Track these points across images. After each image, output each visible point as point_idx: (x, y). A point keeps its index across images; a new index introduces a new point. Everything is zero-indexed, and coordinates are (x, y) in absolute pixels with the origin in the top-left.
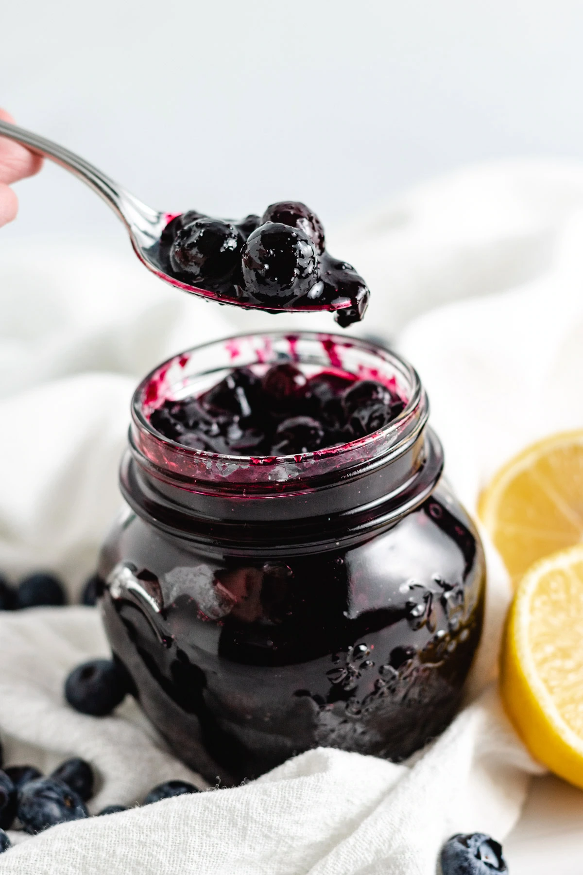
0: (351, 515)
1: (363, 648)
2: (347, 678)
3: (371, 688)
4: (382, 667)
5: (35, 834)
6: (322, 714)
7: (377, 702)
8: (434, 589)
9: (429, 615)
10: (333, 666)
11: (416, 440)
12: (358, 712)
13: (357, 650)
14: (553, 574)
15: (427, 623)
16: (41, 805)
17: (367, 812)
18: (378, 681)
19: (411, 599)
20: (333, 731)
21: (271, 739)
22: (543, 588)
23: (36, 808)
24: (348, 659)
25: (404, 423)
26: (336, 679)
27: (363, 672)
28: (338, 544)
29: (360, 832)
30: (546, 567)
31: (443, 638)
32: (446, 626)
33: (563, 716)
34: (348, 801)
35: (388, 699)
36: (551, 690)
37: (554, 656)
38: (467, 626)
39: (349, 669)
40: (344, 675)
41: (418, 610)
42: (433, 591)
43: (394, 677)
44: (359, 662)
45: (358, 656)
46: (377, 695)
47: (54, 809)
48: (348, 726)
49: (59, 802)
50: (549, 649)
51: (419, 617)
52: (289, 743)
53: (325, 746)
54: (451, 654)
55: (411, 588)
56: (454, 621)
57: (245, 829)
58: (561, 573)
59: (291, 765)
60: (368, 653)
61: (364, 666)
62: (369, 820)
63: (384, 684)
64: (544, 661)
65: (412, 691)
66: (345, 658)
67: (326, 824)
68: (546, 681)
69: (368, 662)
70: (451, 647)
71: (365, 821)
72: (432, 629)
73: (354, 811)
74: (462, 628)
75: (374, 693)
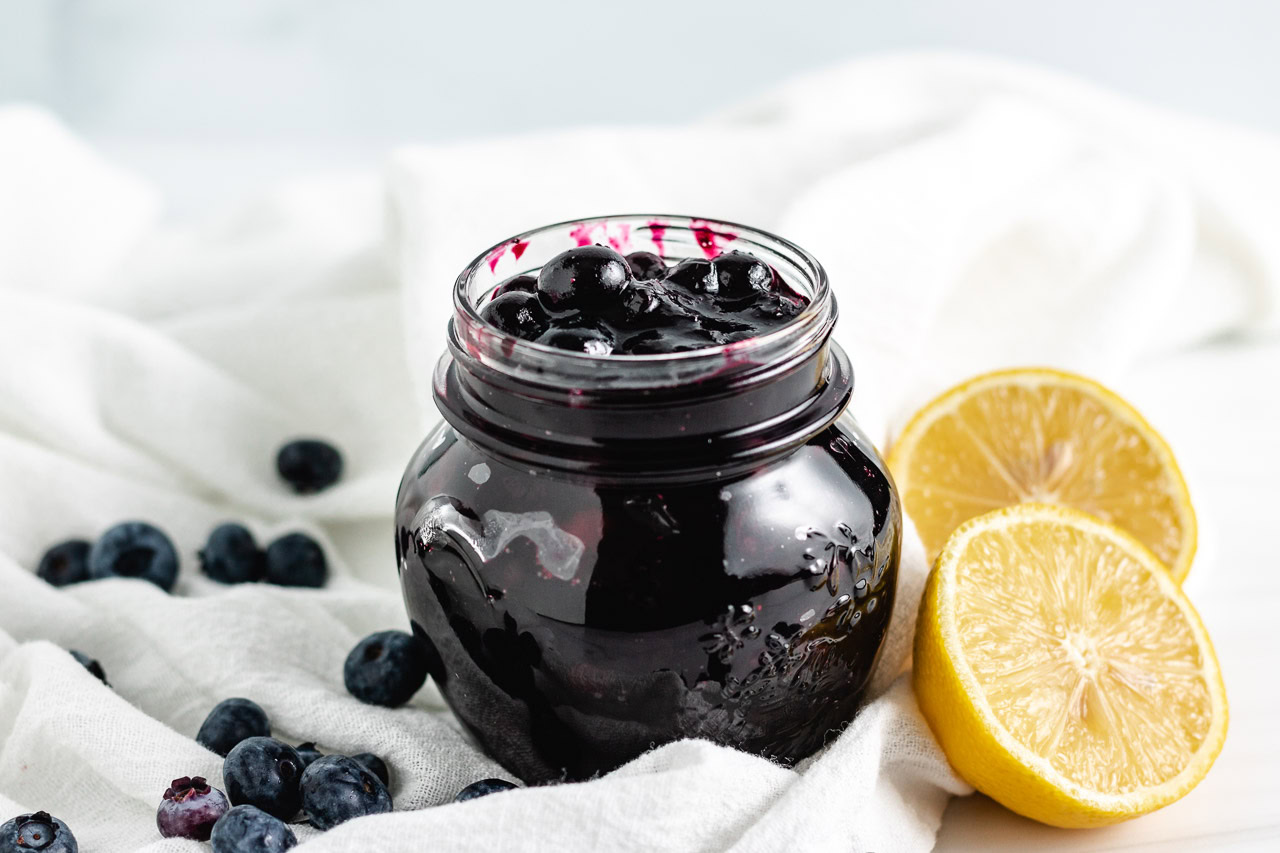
0: (737, 437)
1: (746, 609)
2: (726, 647)
3: (755, 664)
4: (769, 637)
5: (325, 830)
6: (690, 693)
7: (760, 683)
8: (838, 540)
9: (830, 574)
10: (708, 630)
11: (821, 347)
12: (736, 695)
13: (739, 613)
14: (984, 536)
15: (828, 582)
16: (335, 792)
17: (751, 820)
18: (763, 655)
19: (809, 550)
20: (703, 717)
21: (620, 726)
22: (973, 553)
23: (329, 796)
24: (728, 621)
25: (807, 324)
26: (712, 648)
27: (745, 641)
28: (719, 474)
29: (743, 843)
30: (978, 527)
31: (846, 606)
32: (850, 590)
33: (996, 712)
34: (724, 804)
35: (774, 681)
36: (982, 679)
37: (986, 637)
38: (877, 594)
39: (728, 636)
40: (720, 645)
41: (817, 565)
42: (837, 543)
43: (783, 651)
44: (742, 627)
45: (741, 619)
46: (761, 674)
47: (351, 797)
48: (722, 714)
49: (357, 788)
50: (980, 630)
51: (818, 574)
52: (643, 730)
53: (692, 737)
54: (855, 629)
55: (809, 536)
56: (860, 585)
57: (595, 834)
58: (996, 536)
59: (646, 759)
60: (752, 618)
61: (746, 633)
62: (755, 829)
63: (770, 658)
64: (975, 641)
65: (805, 671)
66: (724, 621)
67: (697, 835)
68: (975, 668)
69: (752, 629)
70: (856, 620)
71: (750, 831)
72: (833, 593)
73: (730, 819)
74: (870, 595)
75: (757, 671)
